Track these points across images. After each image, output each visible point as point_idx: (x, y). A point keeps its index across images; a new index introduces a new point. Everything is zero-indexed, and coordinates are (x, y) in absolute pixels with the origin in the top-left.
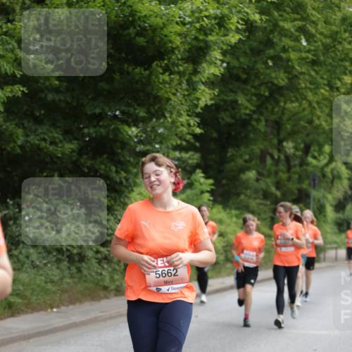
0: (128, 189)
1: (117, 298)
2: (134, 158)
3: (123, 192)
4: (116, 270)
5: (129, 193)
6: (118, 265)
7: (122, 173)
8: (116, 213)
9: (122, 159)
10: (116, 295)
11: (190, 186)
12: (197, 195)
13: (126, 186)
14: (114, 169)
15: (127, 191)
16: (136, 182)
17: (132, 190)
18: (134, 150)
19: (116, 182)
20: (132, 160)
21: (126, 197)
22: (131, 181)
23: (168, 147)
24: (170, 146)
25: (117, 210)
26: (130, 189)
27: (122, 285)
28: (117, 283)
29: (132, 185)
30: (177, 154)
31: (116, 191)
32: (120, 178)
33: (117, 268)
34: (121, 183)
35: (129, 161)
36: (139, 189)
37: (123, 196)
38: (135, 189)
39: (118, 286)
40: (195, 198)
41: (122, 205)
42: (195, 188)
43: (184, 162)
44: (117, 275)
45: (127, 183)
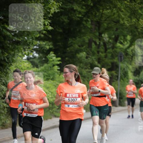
0: (9, 64)
2: (12, 45)
3: (6, 66)
5: (9, 66)
6: (3, 110)
7: (6, 53)
8: (1, 78)
9: (5, 46)
10: (2, 129)
11: (47, 61)
12: (51, 67)
13: (7, 62)
15: (8, 65)
16: (14, 60)
17: (11, 65)
18: (12, 40)
19: (2, 59)
20: (10, 46)
21: (8, 68)
22: (10, 59)
23: (32, 38)
24: (34, 38)
25: (2, 77)
26: (10, 64)
27: (6, 122)
28: (3, 121)
29: (11, 61)
30: (38, 42)
32: (4, 57)
33: (3, 112)
34: (4, 60)
36: (15, 64)
37: (6, 68)
38: (12, 64)
39: (3, 123)
40: (50, 68)
41: (5, 74)
42: (49, 63)
43: (42, 48)
44: (3, 116)
45: (8, 60)
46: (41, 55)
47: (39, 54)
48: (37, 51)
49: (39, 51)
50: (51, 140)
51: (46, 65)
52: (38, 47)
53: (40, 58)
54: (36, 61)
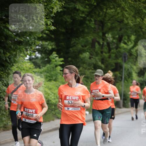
1: (5, 132)
2: (14, 45)
3: (8, 66)
4: (4, 115)
5: (11, 67)
6: (5, 111)
7: (7, 53)
8: (3, 79)
9: (7, 46)
10: (4, 130)
11: (49, 62)
13: (9, 63)
14: (2, 51)
16: (16, 60)
17: (13, 65)
18: (14, 40)
19: (3, 60)
20: (12, 46)
21: (9, 69)
22: (12, 59)
24: (36, 38)
25: (4, 78)
26: (11, 64)
27: (7, 124)
28: (4, 123)
29: (13, 62)
30: (41, 42)
31: (3, 66)
32: (6, 57)
33: (5, 113)
34: (6, 61)
35: (11, 47)
36: (17, 64)
37: (8, 69)
38: (14, 64)
39: (5, 125)
40: (52, 69)
41: (6, 74)
42: (52, 64)
43: (44, 48)
44: (5, 118)
45: (10, 61)
46: (43, 55)
47: (41, 54)
48: (39, 51)
49: (42, 51)
50: (54, 142)
51: (48, 65)
52: (40, 48)
53: (42, 58)
54: (39, 62)
